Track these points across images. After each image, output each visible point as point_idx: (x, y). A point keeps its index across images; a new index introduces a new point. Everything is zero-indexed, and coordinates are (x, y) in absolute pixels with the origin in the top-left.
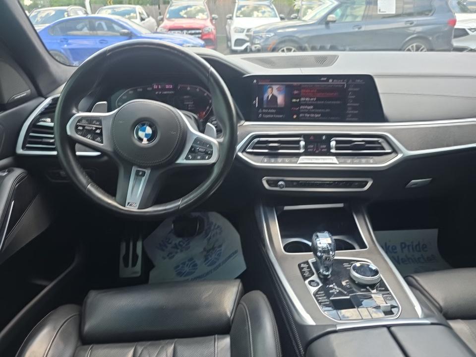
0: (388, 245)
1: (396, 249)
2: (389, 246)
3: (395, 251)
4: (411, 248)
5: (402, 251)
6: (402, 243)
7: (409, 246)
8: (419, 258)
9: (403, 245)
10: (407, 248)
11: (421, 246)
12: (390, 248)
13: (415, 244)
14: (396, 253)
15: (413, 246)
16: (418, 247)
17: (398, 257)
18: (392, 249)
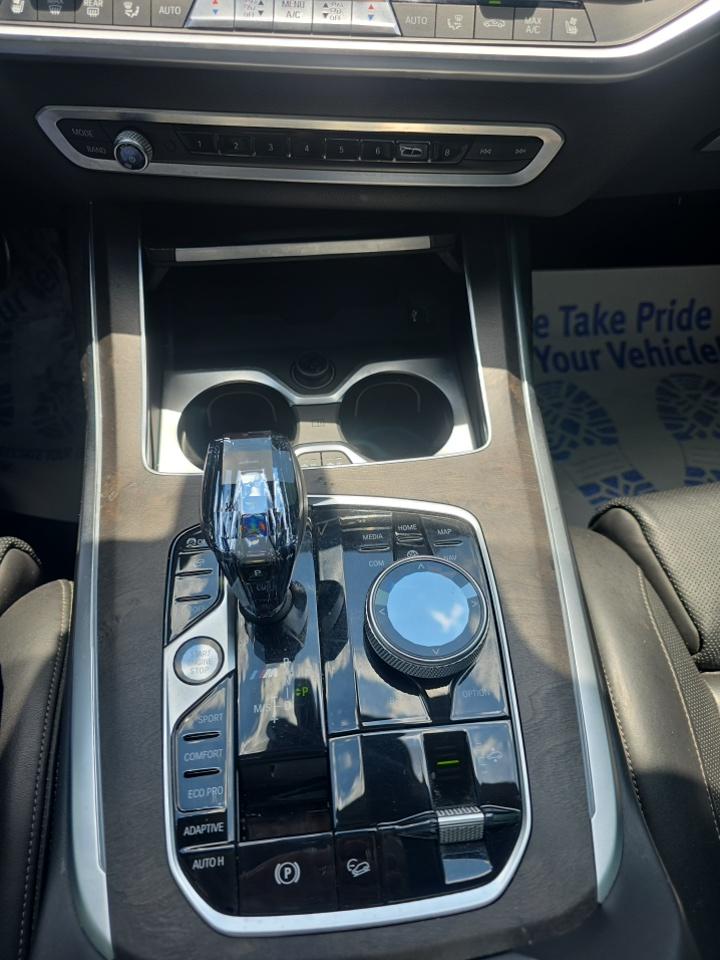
0: (602, 310)
1: (622, 321)
2: (605, 314)
3: (619, 327)
4: (665, 318)
5: (640, 329)
6: (643, 305)
7: (661, 313)
8: (680, 348)
9: (646, 311)
10: (653, 320)
11: (695, 313)
12: (607, 322)
13: (678, 308)
14: (621, 331)
15: (672, 312)
16: (685, 316)
17: (623, 345)
18: (614, 322)
